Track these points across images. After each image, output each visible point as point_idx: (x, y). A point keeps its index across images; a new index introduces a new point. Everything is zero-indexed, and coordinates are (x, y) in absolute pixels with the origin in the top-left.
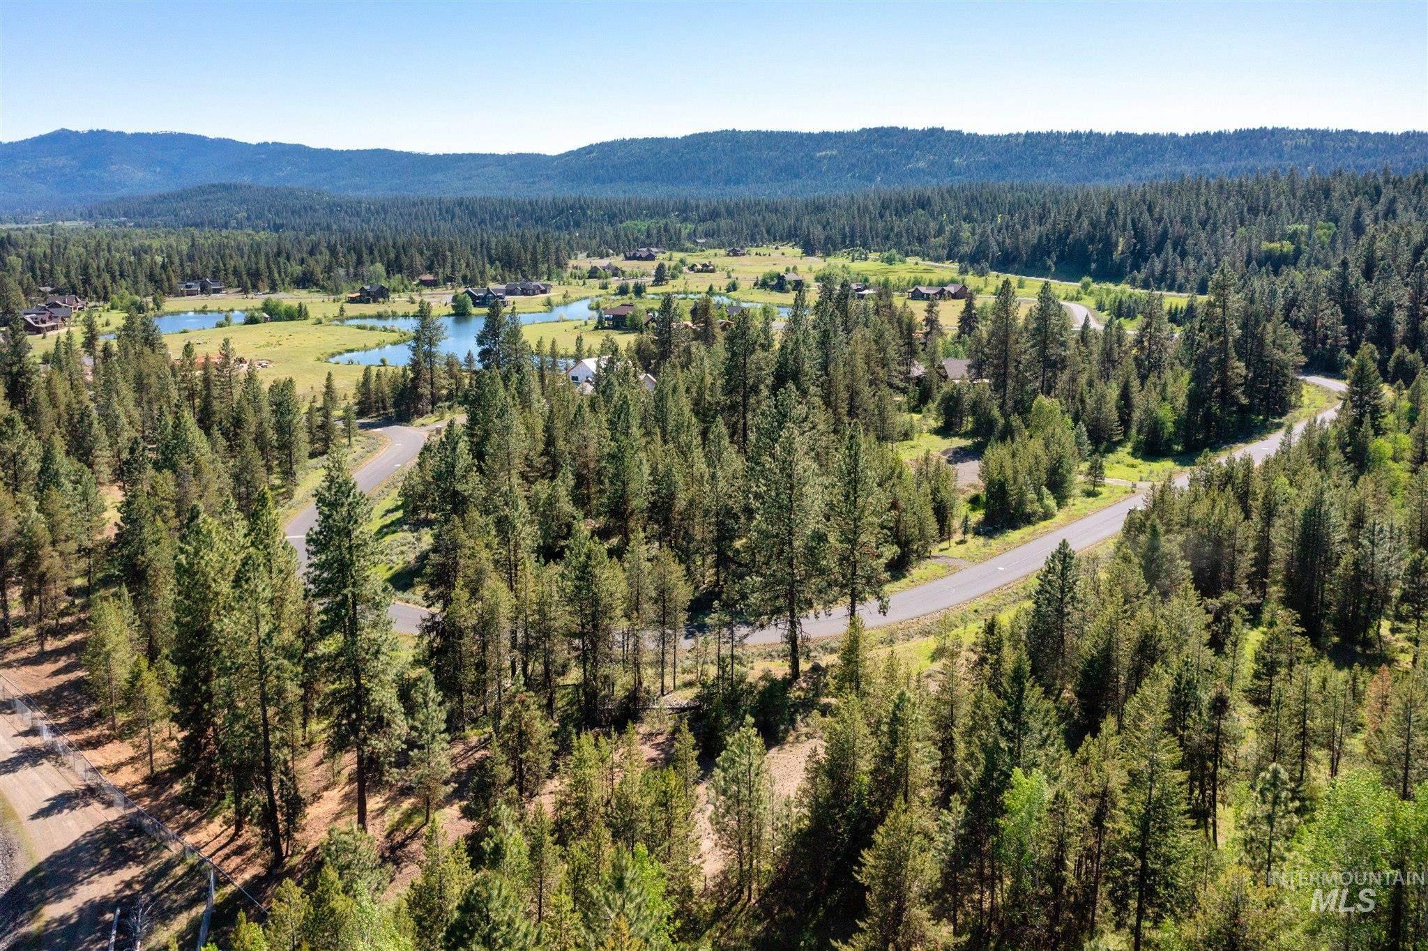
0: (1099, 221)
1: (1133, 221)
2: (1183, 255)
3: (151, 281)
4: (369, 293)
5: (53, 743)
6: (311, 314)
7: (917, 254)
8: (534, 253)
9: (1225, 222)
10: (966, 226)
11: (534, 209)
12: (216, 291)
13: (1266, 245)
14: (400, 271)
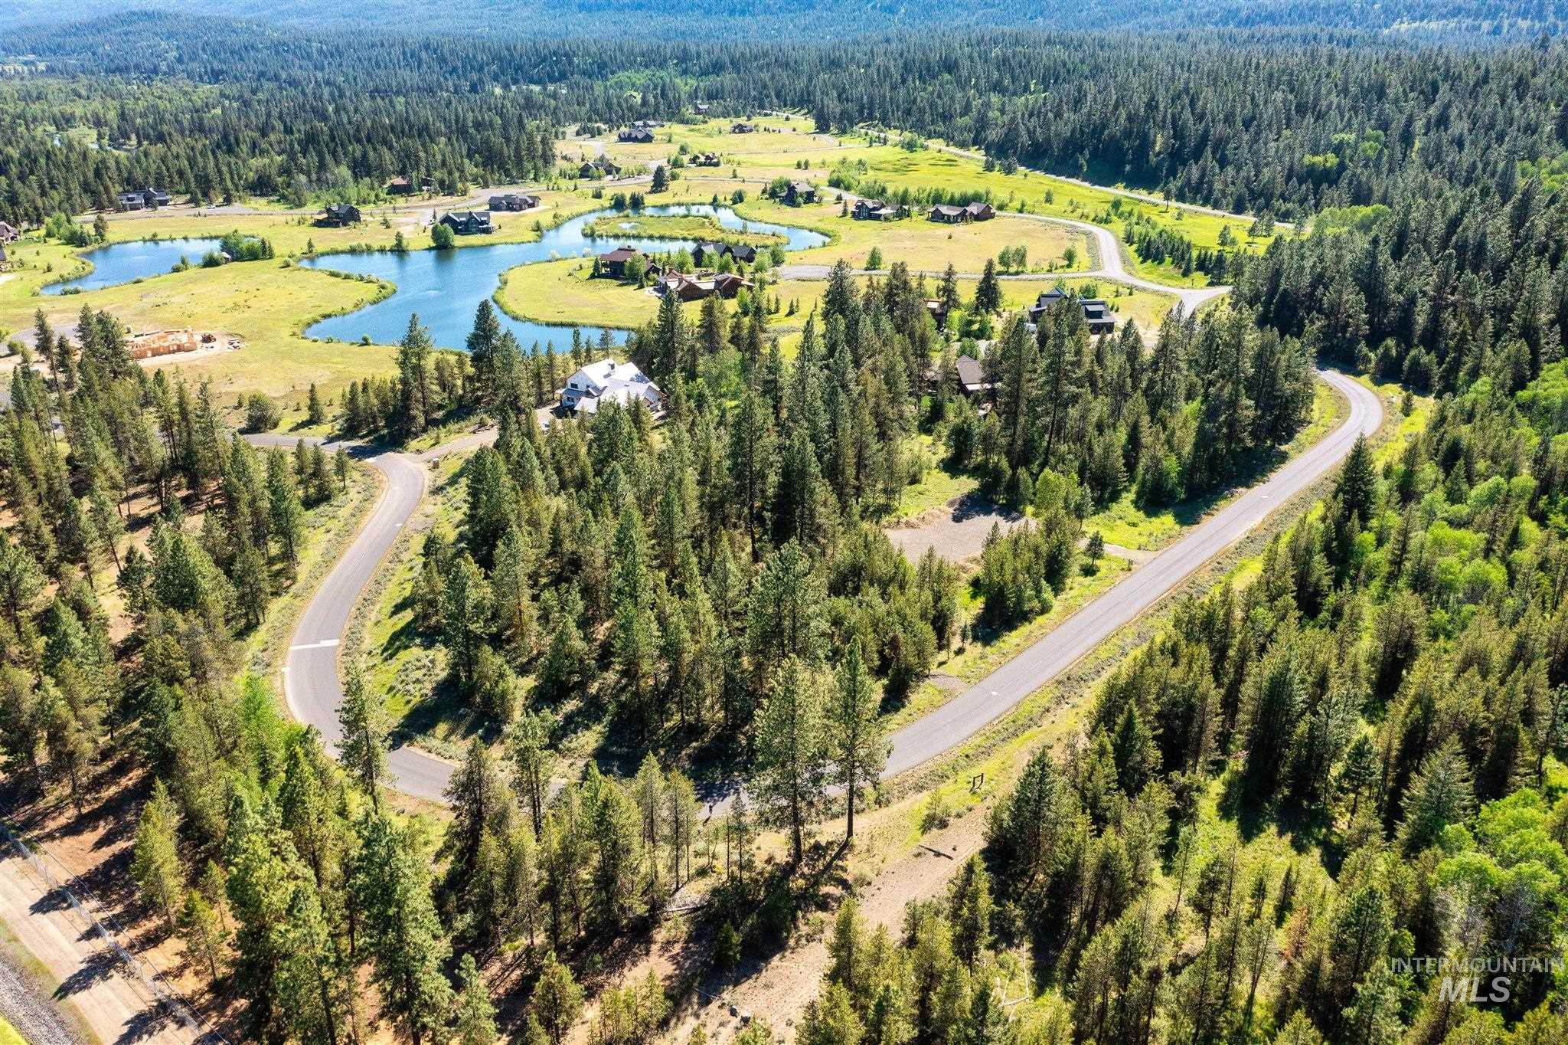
0: (1137, 114)
1: (1173, 116)
2: (1223, 162)
3: (86, 191)
4: (337, 215)
5: (116, 944)
6: (277, 251)
7: (940, 136)
8: (517, 150)
9: (1270, 125)
10: (995, 98)
11: (512, 55)
12: (163, 203)
13: (1308, 159)
14: (369, 175)
